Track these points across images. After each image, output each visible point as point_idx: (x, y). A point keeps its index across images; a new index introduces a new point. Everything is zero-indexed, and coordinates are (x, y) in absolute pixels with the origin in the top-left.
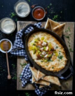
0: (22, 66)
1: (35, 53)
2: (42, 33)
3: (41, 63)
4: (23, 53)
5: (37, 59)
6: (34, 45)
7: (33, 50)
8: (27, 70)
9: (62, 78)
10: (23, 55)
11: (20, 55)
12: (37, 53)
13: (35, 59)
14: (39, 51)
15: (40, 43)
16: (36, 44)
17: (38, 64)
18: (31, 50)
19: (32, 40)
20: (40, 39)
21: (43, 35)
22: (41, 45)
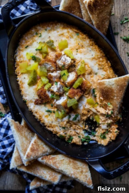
1: (33, 82)
2: (64, 28)
3: (46, 116)
5: (37, 103)
6: (34, 59)
7: (28, 72)
12: (39, 86)
13: (31, 101)
14: (45, 80)
15: (52, 55)
16: (40, 57)
17: (37, 116)
18: (22, 74)
19: (31, 44)
20: (56, 45)
21: (66, 34)
22: (55, 62)
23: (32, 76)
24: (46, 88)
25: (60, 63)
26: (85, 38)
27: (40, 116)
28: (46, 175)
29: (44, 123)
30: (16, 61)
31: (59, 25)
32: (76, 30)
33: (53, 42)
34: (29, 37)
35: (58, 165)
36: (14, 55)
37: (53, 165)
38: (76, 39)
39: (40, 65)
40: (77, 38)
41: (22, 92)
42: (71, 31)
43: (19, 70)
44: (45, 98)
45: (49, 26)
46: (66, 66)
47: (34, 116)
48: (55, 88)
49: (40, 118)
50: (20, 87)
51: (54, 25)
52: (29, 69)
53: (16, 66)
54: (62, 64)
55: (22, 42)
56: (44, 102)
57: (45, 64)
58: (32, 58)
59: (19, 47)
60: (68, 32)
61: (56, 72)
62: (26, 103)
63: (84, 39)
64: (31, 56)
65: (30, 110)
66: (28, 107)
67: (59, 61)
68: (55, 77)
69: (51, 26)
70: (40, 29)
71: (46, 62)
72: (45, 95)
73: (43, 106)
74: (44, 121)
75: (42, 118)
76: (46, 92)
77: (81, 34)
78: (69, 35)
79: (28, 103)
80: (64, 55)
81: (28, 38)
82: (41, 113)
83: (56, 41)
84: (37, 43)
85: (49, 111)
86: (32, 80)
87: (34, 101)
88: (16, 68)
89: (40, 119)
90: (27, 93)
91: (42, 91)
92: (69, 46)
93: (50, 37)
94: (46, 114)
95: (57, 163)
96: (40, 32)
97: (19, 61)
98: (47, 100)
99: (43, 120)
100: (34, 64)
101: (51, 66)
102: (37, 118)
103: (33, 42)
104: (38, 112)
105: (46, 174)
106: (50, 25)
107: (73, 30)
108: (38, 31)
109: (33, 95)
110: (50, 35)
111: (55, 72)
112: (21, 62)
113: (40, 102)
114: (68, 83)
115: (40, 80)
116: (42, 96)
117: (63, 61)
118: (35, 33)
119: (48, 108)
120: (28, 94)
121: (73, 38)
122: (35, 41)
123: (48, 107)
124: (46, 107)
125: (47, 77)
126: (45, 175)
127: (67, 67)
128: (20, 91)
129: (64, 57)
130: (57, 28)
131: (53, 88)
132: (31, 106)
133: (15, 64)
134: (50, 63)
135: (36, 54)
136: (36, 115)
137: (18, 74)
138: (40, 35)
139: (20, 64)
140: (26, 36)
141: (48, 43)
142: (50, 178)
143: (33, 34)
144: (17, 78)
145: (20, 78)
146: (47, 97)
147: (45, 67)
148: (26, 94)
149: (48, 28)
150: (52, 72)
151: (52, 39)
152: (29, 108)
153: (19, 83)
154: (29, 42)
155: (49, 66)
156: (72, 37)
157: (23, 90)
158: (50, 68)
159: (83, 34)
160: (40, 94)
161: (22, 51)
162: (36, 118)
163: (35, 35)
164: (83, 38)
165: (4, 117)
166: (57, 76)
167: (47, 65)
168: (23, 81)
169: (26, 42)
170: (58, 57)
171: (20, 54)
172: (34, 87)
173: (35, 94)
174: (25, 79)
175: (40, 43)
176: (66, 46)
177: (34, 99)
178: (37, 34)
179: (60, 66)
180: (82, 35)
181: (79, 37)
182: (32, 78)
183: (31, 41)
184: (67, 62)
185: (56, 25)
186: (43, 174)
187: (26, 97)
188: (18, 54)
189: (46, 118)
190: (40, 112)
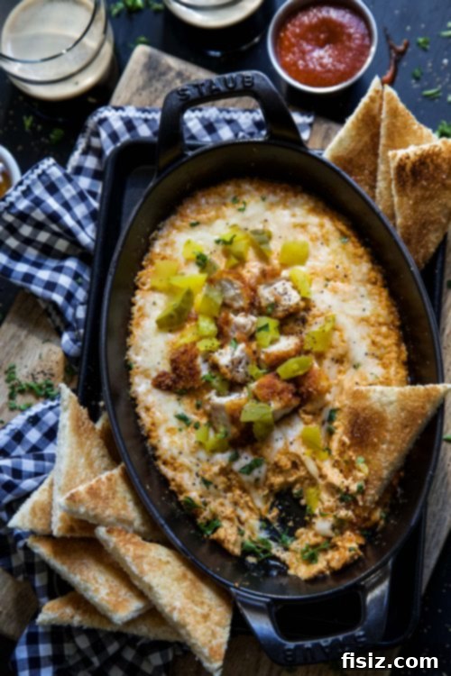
0: (16, 390)
1: (174, 321)
2: (313, 211)
3: (170, 431)
4: (65, 281)
5: (160, 384)
6: (202, 262)
7: (170, 291)
8: (34, 436)
9: (261, 625)
10: (58, 298)
11: (37, 289)
12: (186, 337)
13: (146, 374)
14: (207, 326)
16: (221, 263)
17: (146, 419)
18: (153, 289)
19: (210, 222)
20: (275, 246)
21: (315, 230)
22: (254, 290)
23: (176, 301)
24: (202, 346)
25: (266, 294)
26: (361, 257)
27: (153, 424)
28: (101, 588)
29: (155, 448)
30: (151, 249)
31: (302, 198)
32: (343, 228)
33: (270, 237)
34: (211, 201)
35: (146, 567)
36: (152, 231)
37: (134, 560)
38: (334, 252)
39: (210, 281)
40: (340, 250)
41: (132, 337)
42: (328, 224)
43: (147, 277)
44: (188, 372)
45: (274, 193)
46: (280, 309)
47: (137, 417)
48: (224, 357)
49: (153, 428)
50: (134, 322)
51: (290, 194)
52: (177, 281)
53: (144, 263)
54: (272, 299)
55: (187, 208)
56: (181, 385)
57: (224, 283)
58: (198, 257)
59: (173, 218)
60: (322, 226)
61: (246, 316)
62: (131, 372)
63: (358, 260)
64: (197, 251)
65: (133, 395)
66: (129, 385)
67: (264, 288)
68: (238, 327)
69: (282, 194)
70: (249, 192)
71: (230, 277)
72: (191, 365)
73: (173, 398)
74: (159, 441)
75: (155, 431)
76: (196, 356)
77: (353, 242)
78: (319, 234)
79: (137, 374)
80: (288, 280)
81: (207, 203)
82: (158, 415)
83: (280, 237)
84: (227, 224)
85: (182, 418)
86: (174, 313)
87: (154, 374)
88: (142, 268)
89: (150, 431)
90: (145, 345)
91: (185, 352)
92: (310, 263)
93: (266, 221)
94: (174, 423)
95: (145, 560)
96: (245, 198)
97: (159, 254)
98: (191, 384)
99: (157, 436)
100: (194, 276)
101: (238, 291)
102: (144, 425)
103: (217, 217)
104: (153, 410)
105: (101, 585)
106: (278, 191)
107: (335, 226)
108: (241, 194)
109: (158, 359)
110: (268, 215)
111: (243, 314)
112: (164, 258)
113: (168, 382)
114: (268, 355)
115: (193, 324)
116: (181, 366)
117: (276, 293)
118: (232, 196)
119: (186, 410)
120: (145, 350)
121: (328, 245)
122: (224, 217)
123: (185, 407)
124: (180, 404)
125: (215, 320)
126: (97, 586)
127: (280, 314)
128: (128, 333)
129: (284, 284)
130: (294, 204)
131: (221, 354)
132: (139, 385)
133: (145, 258)
134: (238, 283)
135: (211, 253)
136: (143, 414)
137: (140, 286)
138: (241, 206)
139: (158, 262)
140: (203, 196)
141: (255, 232)
142: (106, 598)
143: (224, 198)
144: (134, 295)
145: (143, 298)
146: (194, 372)
147: (223, 290)
148: (141, 348)
149: (272, 198)
150: (237, 312)
151: (272, 228)
152: (134, 388)
153: (135, 309)
154: (205, 213)
155: (232, 293)
156: (326, 241)
157: (137, 332)
158: (233, 299)
159: (358, 245)
160: (178, 357)
161: (179, 229)
162: (141, 424)
163: (229, 201)
164: (355, 255)
165: (53, 399)
166: (244, 327)
167: (229, 286)
168: (148, 309)
169: (199, 212)
170: (268, 276)
171: (168, 236)
172: (171, 337)
173: (163, 358)
174: (154, 308)
175: (234, 226)
176: (302, 260)
177: (156, 370)
178: (235, 200)
179: (264, 303)
180: (356, 247)
181: (344, 249)
182: (175, 307)
183: (213, 213)
184: (285, 300)
185: (296, 196)
186: (93, 582)
187: (137, 354)
188: (164, 232)
189: (168, 434)
190: (160, 411)
